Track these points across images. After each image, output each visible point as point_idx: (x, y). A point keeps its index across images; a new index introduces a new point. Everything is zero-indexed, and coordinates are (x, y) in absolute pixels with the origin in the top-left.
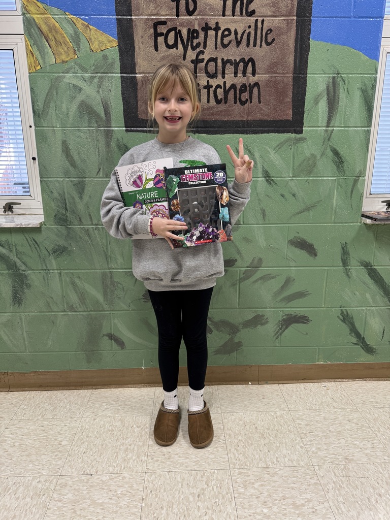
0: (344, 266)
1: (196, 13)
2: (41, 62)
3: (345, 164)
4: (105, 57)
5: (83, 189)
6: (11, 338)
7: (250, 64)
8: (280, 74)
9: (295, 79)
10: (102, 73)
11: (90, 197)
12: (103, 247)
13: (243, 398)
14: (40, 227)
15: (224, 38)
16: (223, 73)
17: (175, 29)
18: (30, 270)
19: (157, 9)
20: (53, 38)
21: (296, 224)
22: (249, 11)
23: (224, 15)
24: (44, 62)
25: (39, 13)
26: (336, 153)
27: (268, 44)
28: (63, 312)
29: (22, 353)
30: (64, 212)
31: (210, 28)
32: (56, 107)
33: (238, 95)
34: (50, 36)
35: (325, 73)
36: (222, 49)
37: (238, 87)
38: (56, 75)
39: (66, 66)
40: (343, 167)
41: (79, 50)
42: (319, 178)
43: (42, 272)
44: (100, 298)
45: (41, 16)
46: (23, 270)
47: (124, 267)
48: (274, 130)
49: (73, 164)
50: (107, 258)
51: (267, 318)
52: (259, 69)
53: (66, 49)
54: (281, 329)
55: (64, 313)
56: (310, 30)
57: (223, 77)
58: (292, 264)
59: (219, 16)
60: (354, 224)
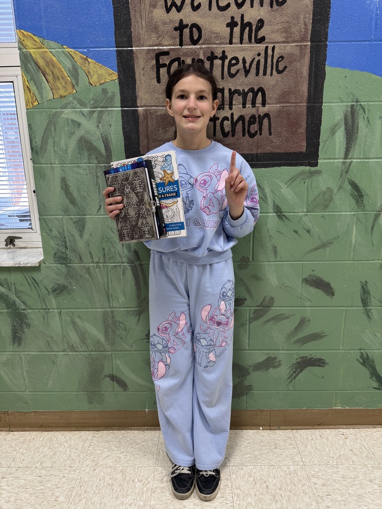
0: (364, 306)
1: (201, 42)
2: (38, 97)
3: (365, 198)
4: (105, 91)
5: (83, 226)
6: (11, 377)
7: (260, 94)
8: (292, 103)
9: (309, 108)
10: (101, 107)
11: (91, 235)
12: (104, 286)
13: (253, 446)
14: (40, 266)
15: (232, 68)
16: (231, 104)
17: (178, 59)
18: (29, 309)
19: (159, 39)
20: (50, 73)
21: (311, 261)
22: (259, 37)
23: (231, 43)
24: (42, 98)
25: (35, 47)
26: (355, 186)
27: (279, 72)
28: (63, 351)
29: (23, 393)
30: (64, 251)
31: (216, 58)
32: (54, 144)
33: (246, 127)
34: (48, 71)
35: (342, 102)
36: (229, 79)
37: (247, 119)
38: (54, 110)
39: (64, 101)
40: (362, 201)
41: (77, 83)
42: (336, 213)
43: (41, 311)
44: (101, 337)
45: (38, 50)
46: (23, 309)
47: (126, 306)
48: (286, 163)
49: (73, 201)
50: (108, 297)
51: (280, 361)
52: (270, 99)
53: (64, 84)
54: (295, 372)
55: (64, 353)
56: (325, 55)
57: (231, 108)
58: (307, 303)
59: (226, 44)
60: (376, 261)
